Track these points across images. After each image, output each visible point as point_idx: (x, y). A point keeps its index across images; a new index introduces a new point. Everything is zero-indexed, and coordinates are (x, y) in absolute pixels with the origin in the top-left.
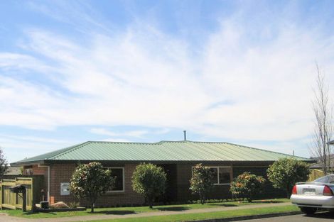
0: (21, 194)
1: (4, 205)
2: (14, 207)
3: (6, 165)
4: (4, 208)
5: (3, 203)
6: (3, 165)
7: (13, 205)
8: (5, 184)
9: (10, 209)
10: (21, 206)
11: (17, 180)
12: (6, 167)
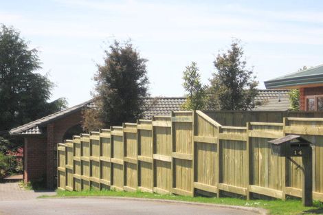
0: (299, 160)
1: (255, 188)
2: (279, 194)
3: (253, 85)
4: (254, 196)
5: (251, 182)
6: (246, 88)
7: (277, 187)
8: (255, 133)
9: (270, 198)
10: (298, 191)
11: (288, 123)
12: (254, 92)
